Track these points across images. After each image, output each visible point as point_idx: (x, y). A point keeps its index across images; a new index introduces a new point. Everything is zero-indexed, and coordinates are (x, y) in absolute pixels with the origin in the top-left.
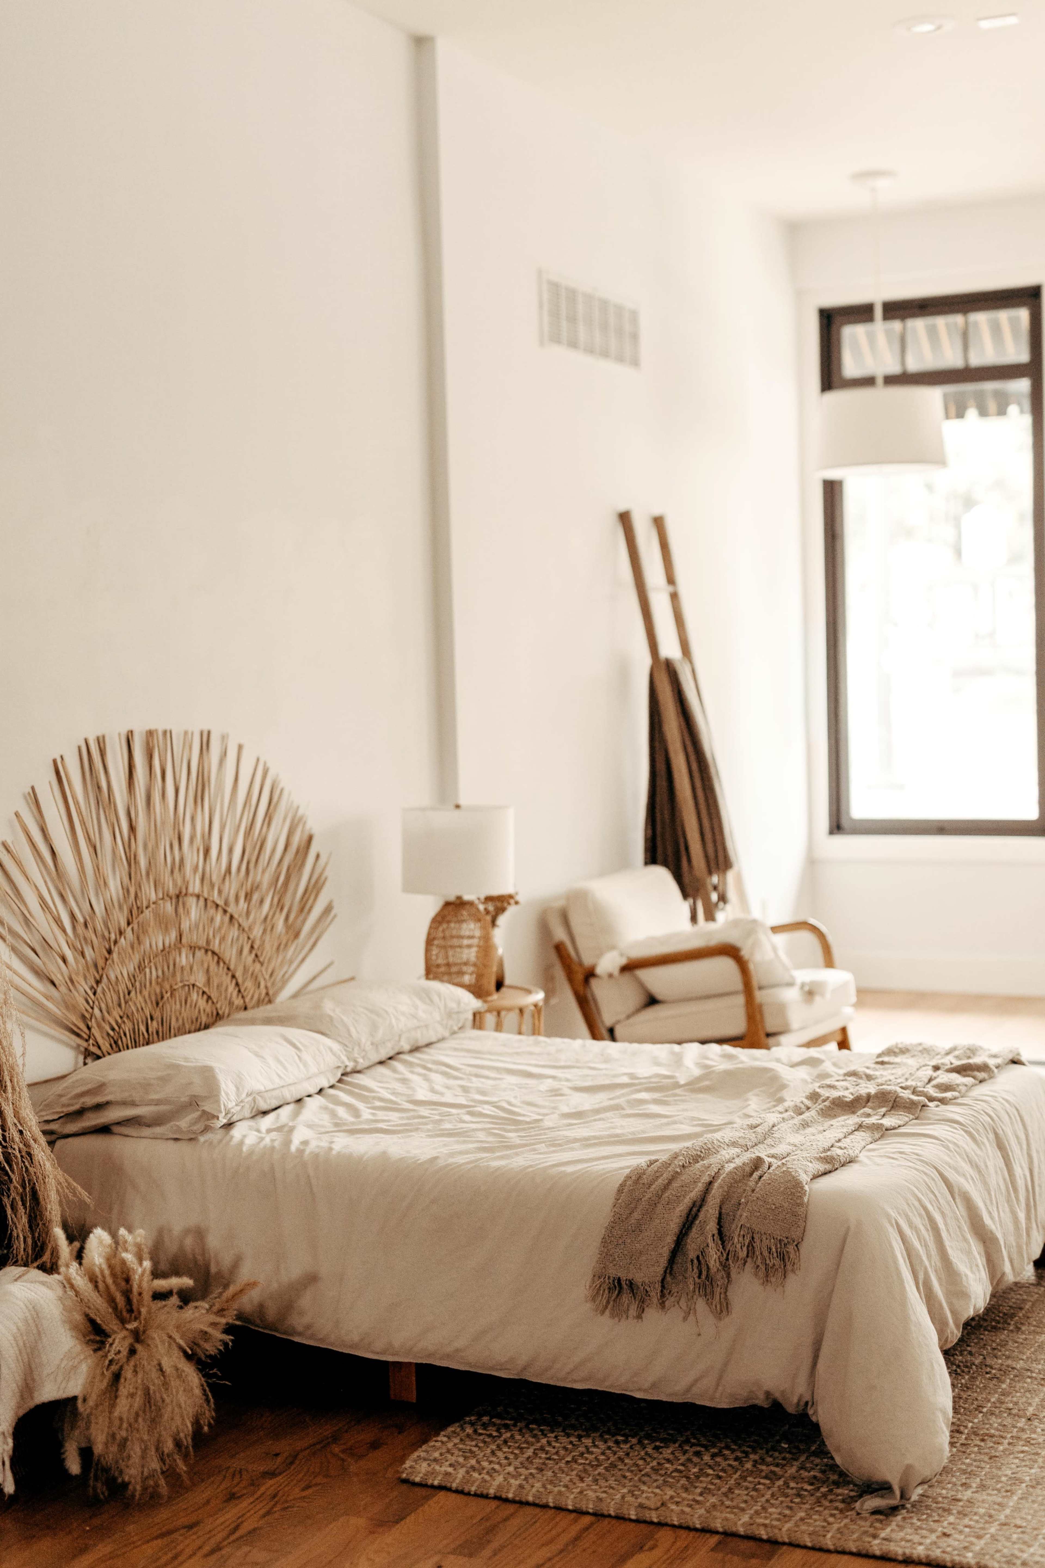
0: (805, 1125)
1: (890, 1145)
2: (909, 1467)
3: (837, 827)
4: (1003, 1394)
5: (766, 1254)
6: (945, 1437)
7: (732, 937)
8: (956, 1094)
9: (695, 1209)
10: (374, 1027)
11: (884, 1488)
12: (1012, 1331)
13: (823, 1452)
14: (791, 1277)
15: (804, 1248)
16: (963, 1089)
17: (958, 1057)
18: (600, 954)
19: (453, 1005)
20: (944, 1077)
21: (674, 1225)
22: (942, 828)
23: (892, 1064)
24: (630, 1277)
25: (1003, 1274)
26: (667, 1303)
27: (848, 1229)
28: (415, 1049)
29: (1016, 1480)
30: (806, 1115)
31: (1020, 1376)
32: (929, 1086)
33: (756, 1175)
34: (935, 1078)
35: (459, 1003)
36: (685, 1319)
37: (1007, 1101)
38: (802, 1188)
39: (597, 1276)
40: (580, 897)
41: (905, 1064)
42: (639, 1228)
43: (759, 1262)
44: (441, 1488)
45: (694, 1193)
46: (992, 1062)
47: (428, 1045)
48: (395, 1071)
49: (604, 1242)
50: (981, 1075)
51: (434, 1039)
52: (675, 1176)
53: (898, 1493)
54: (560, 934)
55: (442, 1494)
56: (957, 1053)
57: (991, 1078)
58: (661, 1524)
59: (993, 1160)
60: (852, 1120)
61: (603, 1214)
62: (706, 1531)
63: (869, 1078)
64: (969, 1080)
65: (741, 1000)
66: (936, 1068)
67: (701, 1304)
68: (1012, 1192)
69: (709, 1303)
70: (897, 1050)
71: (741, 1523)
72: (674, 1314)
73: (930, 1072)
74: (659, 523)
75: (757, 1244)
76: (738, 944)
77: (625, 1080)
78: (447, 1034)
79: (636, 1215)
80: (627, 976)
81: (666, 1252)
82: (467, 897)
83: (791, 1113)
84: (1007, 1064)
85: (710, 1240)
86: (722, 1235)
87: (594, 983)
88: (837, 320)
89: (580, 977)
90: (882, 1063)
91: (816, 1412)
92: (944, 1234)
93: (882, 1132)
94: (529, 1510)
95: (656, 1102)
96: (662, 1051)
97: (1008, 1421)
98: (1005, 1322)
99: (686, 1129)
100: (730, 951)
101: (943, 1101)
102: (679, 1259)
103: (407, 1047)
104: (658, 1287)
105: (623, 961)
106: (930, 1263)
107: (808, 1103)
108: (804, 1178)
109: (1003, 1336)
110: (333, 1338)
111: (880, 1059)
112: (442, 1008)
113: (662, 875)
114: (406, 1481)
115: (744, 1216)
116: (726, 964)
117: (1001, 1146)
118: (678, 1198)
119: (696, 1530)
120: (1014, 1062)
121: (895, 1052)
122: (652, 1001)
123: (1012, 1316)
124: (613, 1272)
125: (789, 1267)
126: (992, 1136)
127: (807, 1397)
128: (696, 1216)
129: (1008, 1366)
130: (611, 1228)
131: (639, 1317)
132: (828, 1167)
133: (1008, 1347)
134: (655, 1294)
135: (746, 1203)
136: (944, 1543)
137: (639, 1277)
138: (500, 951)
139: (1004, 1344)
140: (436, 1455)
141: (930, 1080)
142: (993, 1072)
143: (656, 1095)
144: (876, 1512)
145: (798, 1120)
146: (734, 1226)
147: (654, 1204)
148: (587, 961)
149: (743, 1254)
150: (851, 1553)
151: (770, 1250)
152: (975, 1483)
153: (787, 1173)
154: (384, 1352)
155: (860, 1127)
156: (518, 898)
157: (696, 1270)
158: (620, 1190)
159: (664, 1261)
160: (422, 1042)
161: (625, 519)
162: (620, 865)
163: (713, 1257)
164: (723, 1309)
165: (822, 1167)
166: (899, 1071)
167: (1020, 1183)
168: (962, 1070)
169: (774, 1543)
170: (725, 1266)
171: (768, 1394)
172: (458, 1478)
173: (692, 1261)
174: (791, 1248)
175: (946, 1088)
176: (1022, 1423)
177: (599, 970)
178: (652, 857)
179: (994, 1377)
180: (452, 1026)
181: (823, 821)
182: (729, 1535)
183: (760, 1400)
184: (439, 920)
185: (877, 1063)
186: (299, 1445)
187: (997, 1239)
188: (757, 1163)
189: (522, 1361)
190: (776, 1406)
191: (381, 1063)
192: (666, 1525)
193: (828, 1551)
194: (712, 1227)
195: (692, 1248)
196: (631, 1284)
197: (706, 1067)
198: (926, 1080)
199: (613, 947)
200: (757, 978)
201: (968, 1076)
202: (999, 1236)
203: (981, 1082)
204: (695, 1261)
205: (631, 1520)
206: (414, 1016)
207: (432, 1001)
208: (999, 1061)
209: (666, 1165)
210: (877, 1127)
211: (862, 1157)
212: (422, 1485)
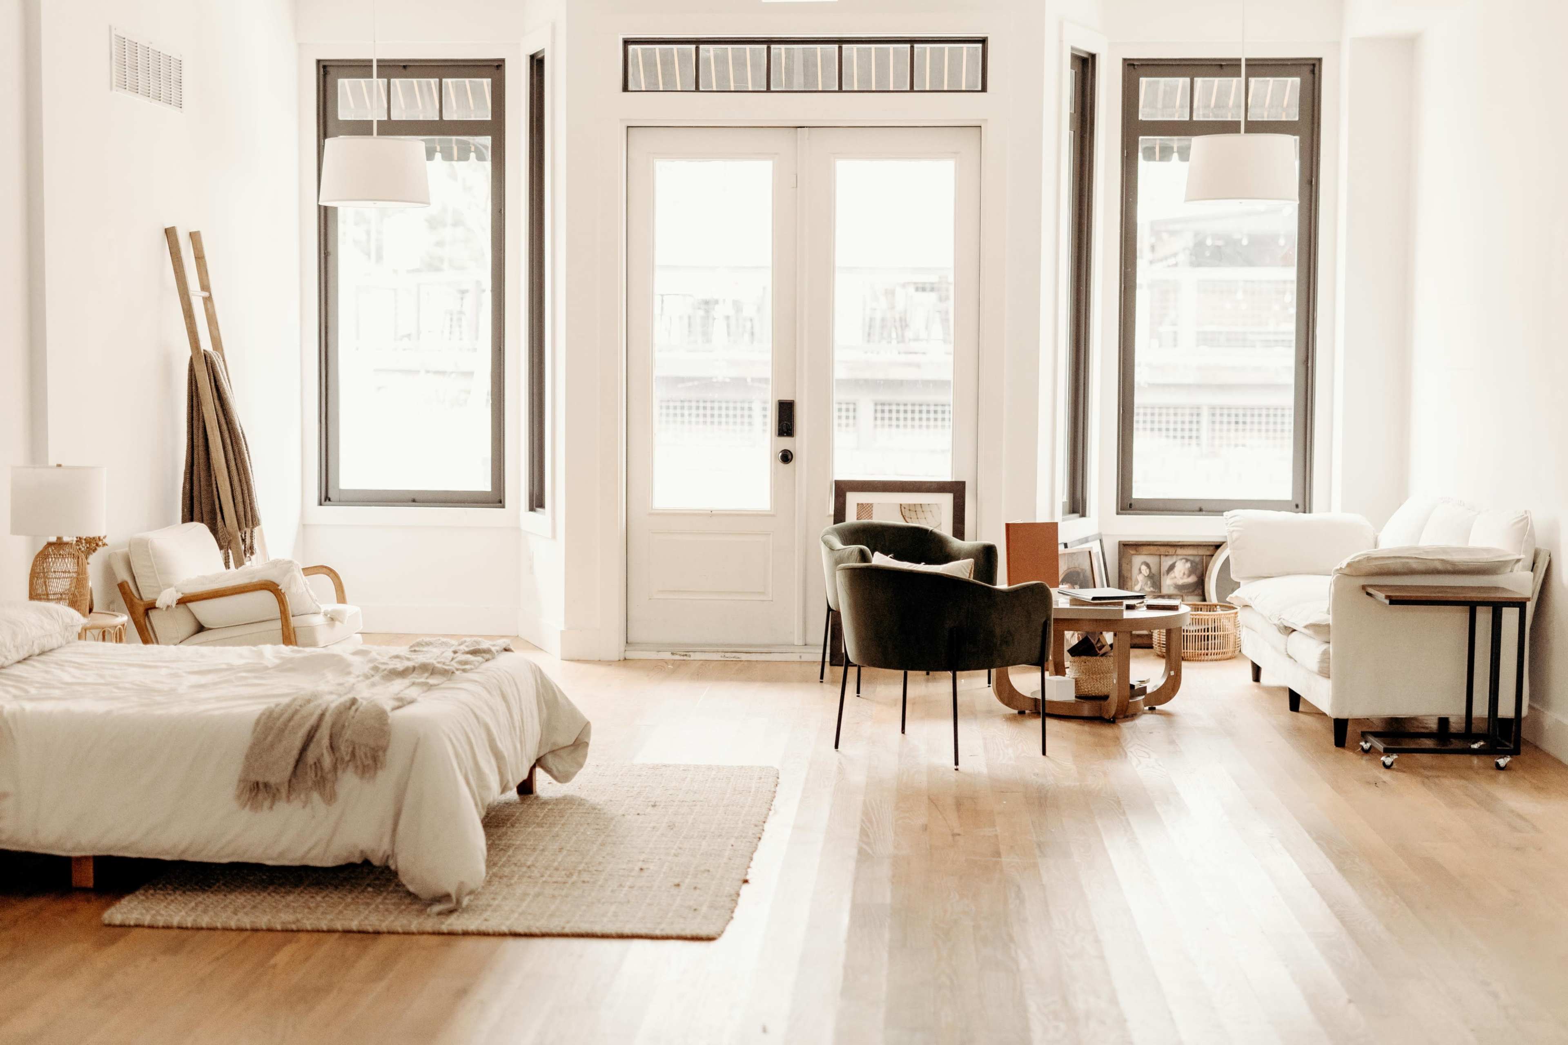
0: (373, 685)
1: (436, 694)
2: (462, 883)
3: (325, 498)
4: (509, 856)
5: (363, 757)
6: (482, 867)
7: (272, 575)
8: (472, 667)
9: (313, 731)
10: (14, 635)
11: (447, 897)
12: (509, 827)
13: (400, 885)
14: (380, 773)
15: (389, 752)
16: (477, 664)
17: (467, 646)
18: (159, 592)
19: (68, 620)
20: (461, 657)
21: (298, 743)
22: (415, 500)
23: (422, 651)
24: (266, 780)
25: (508, 781)
26: (291, 798)
27: (419, 739)
28: (42, 653)
29: (526, 894)
30: (373, 679)
31: (518, 848)
32: (452, 662)
33: (354, 708)
34: (456, 658)
35: (72, 619)
36: (304, 807)
37: (506, 671)
38: (387, 714)
39: (243, 780)
40: (143, 545)
41: (431, 652)
42: (272, 746)
43: (359, 763)
44: (137, 926)
45: (313, 720)
46: (493, 649)
47: (51, 650)
48: (34, 666)
49: (247, 757)
50: (487, 656)
51: (55, 646)
52: (296, 712)
53: (454, 900)
54: (123, 575)
55: (138, 930)
56: (466, 644)
57: (493, 658)
58: (298, 931)
59: (501, 707)
60: (406, 682)
61: (246, 738)
62: (330, 931)
63: (408, 659)
64: (479, 659)
65: (278, 625)
66: (455, 652)
67: (315, 796)
68: (512, 730)
69: (322, 795)
70: (423, 644)
71: (354, 925)
72: (297, 804)
73: (452, 655)
74: (195, 237)
75: (357, 751)
76: (277, 581)
77: (224, 666)
78: (64, 643)
79: (270, 738)
80: (181, 606)
81: (292, 761)
82: (66, 539)
83: (361, 678)
84: (502, 651)
85: (325, 751)
86: (332, 748)
87: (153, 614)
88: (332, 72)
89: (141, 610)
90: (415, 651)
91: (396, 862)
92: (475, 747)
93: (430, 687)
94: (204, 933)
95: (256, 678)
96: (245, 650)
97: (516, 869)
98: (503, 823)
99: (286, 691)
100: (271, 587)
101: (464, 671)
102: (301, 765)
103: (37, 651)
104: (286, 785)
105: (180, 596)
106: (469, 764)
107: (372, 672)
108: (388, 708)
109: (504, 829)
110: (32, 842)
111: (413, 649)
112: (61, 623)
113: (200, 529)
114: (109, 925)
115: (348, 734)
116: (267, 597)
117: (504, 697)
118: (300, 726)
119: (323, 931)
120: (506, 650)
121: (422, 645)
122: (201, 628)
123: (508, 820)
124: (253, 777)
125: (379, 766)
126: (499, 692)
127: (390, 852)
128: (313, 737)
129: (510, 844)
130: (252, 747)
131: (271, 808)
132: (400, 704)
133: (508, 835)
134: (284, 791)
135: (349, 726)
136: (486, 923)
137: (273, 780)
138: (90, 584)
139: (506, 834)
140: (125, 910)
141: (453, 659)
142: (494, 654)
143: (253, 674)
144: (440, 914)
145: (368, 682)
146: (340, 741)
147: (282, 731)
148: (147, 596)
149: (347, 758)
150: (429, 933)
151: (366, 754)
152: (500, 898)
153: (376, 706)
154: (74, 849)
155: (414, 684)
156: (105, 541)
157: (313, 772)
158: (257, 723)
159: (290, 768)
160: (46, 649)
161: (170, 234)
162: (167, 523)
163: (327, 761)
164: (330, 798)
165: (397, 704)
166: (428, 656)
167: (517, 724)
168: (474, 652)
169: (377, 933)
170: (335, 768)
171: (362, 852)
172: (147, 920)
173: (311, 766)
174: (380, 753)
175: (466, 663)
176: (524, 869)
177: (158, 604)
178: (189, 516)
179: (502, 849)
180: (68, 637)
181: (314, 493)
182: (347, 932)
183: (357, 860)
184: (42, 557)
185: (412, 651)
186: (17, 913)
187: (504, 757)
188: (354, 701)
189: (182, 847)
190: (367, 863)
191: (19, 662)
192: (303, 931)
193: (413, 934)
194: (326, 742)
195: (311, 756)
196: (266, 785)
197: (281, 658)
198: (450, 659)
199: (170, 586)
200: (291, 608)
201: (479, 656)
202: (506, 754)
203: (486, 661)
204: (313, 766)
205: (278, 931)
206: (42, 628)
207: (53, 617)
208: (498, 648)
209: (289, 705)
210: (425, 684)
211: (419, 699)
212: (122, 926)
